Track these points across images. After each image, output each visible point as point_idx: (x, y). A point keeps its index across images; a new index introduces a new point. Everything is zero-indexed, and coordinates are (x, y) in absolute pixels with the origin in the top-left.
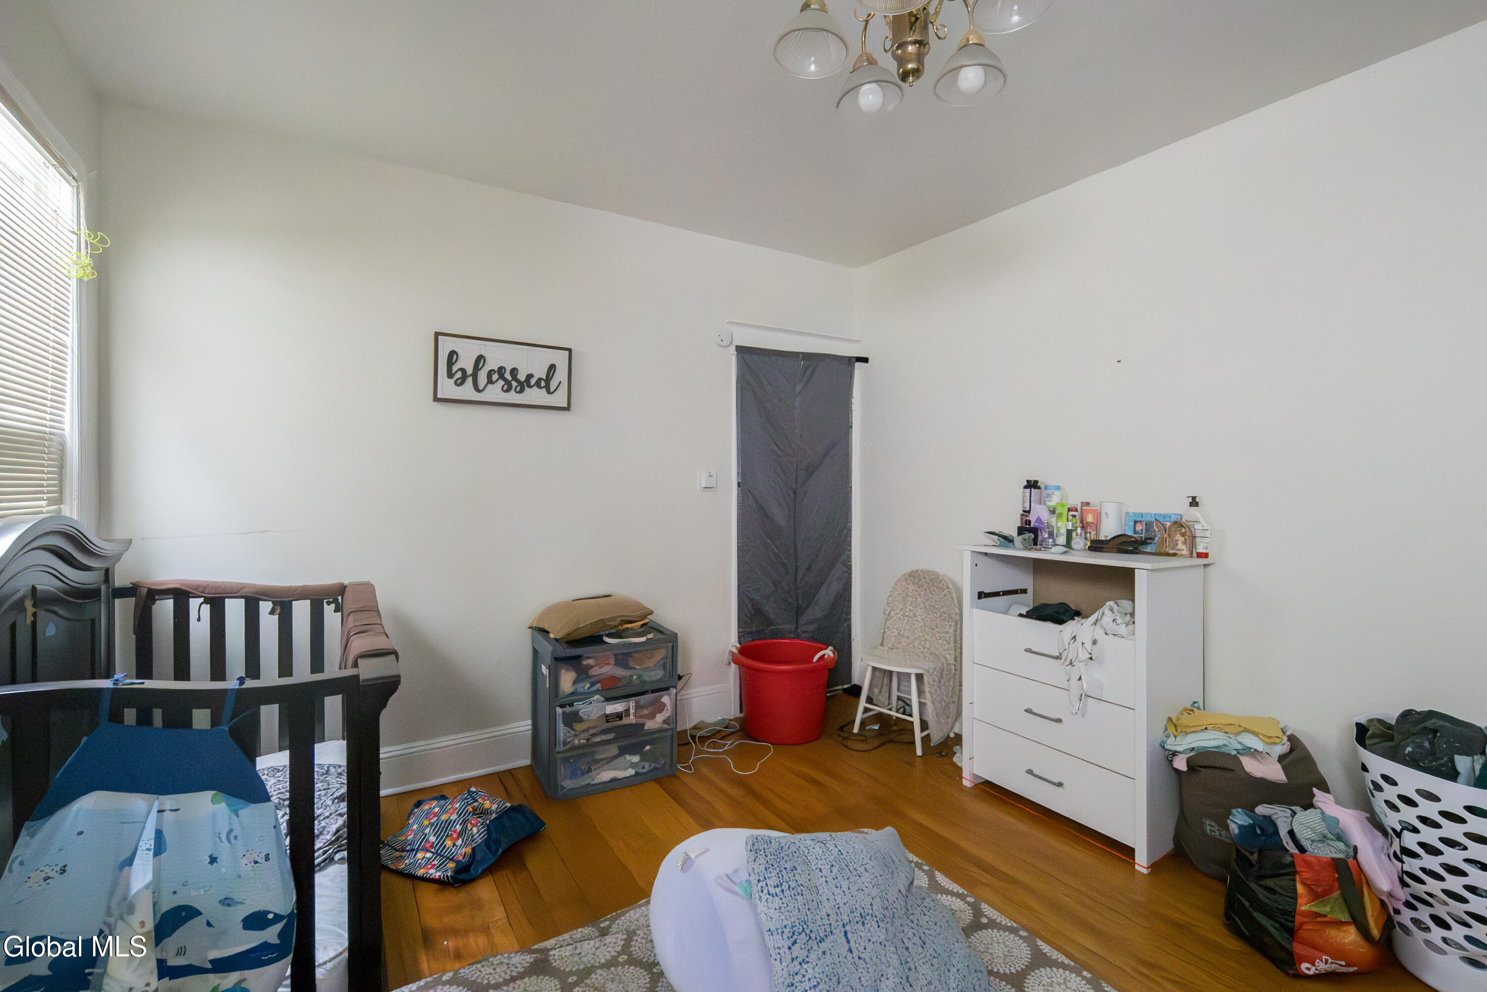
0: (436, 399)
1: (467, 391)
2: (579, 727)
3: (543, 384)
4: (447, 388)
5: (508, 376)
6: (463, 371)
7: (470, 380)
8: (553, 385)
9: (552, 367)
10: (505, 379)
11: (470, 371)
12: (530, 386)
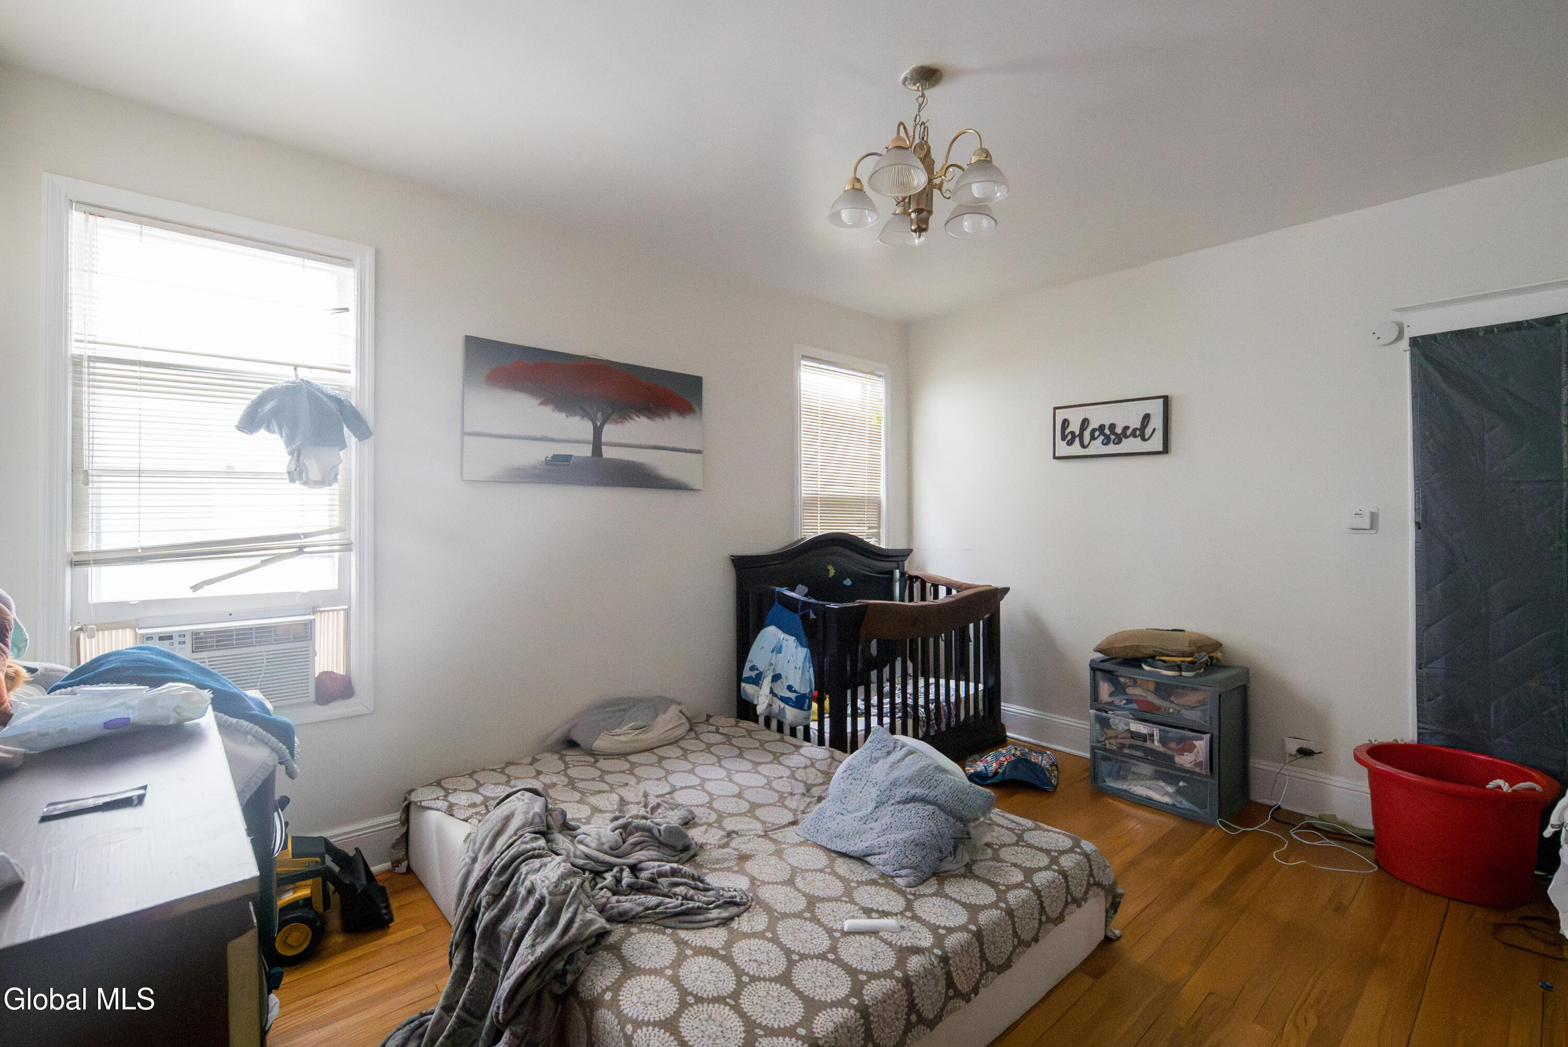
0: (1055, 458)
1: (1076, 449)
2: (1110, 733)
3: (1138, 433)
4: (1063, 449)
5: (1107, 432)
6: (1072, 433)
7: (1077, 439)
8: (1148, 432)
9: (1147, 418)
10: (1105, 435)
11: (1077, 433)
12: (1127, 437)
